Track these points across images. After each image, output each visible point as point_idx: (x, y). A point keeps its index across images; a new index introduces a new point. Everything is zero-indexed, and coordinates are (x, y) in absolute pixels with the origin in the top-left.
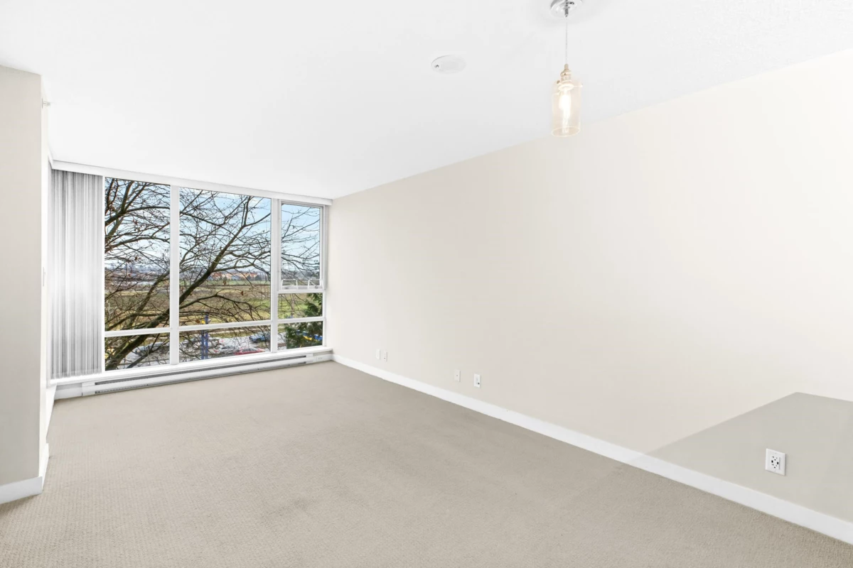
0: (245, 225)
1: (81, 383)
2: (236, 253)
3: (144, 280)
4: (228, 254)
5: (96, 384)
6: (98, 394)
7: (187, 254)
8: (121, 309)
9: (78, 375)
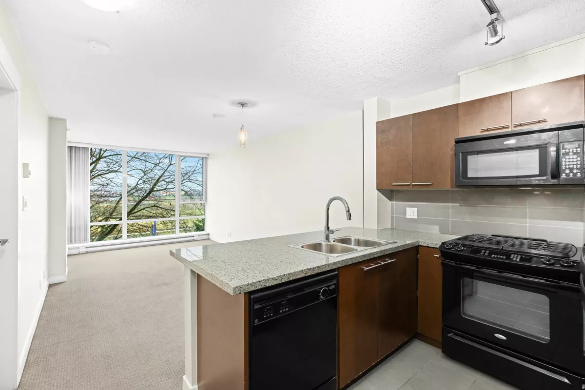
0: (171, 164)
1: (79, 247)
2: (167, 180)
3: (112, 197)
4: (162, 181)
5: (86, 248)
6: (87, 253)
7: (139, 180)
8: (99, 215)
9: (78, 243)
